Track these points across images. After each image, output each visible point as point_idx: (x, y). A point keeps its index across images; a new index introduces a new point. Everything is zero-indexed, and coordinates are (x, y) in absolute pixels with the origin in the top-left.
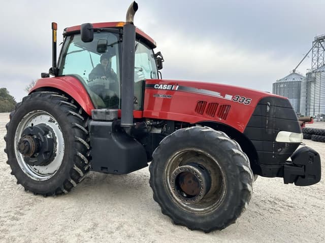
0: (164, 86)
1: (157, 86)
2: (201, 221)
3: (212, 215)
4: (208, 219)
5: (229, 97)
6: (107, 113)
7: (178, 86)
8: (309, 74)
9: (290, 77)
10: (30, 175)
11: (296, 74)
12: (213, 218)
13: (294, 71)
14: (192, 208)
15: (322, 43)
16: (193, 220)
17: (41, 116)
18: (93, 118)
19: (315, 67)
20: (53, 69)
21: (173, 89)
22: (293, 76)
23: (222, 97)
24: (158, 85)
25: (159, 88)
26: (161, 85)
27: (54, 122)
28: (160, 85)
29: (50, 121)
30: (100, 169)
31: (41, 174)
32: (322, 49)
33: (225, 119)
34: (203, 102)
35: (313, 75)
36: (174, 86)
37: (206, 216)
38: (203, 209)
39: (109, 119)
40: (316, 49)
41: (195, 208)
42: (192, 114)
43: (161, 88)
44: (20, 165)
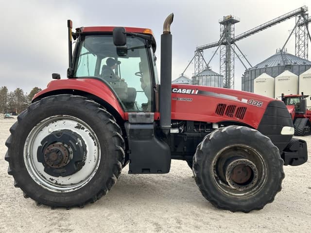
0: (183, 90)
1: (175, 90)
2: (244, 204)
3: (253, 198)
4: (250, 202)
5: (245, 101)
6: (148, 116)
7: (197, 91)
8: (194, 78)
9: (180, 79)
10: (46, 186)
11: (184, 77)
12: (255, 201)
13: (182, 74)
14: (233, 194)
15: (201, 53)
16: (236, 204)
17: (64, 121)
18: (130, 121)
19: (197, 71)
20: (70, 70)
21: (192, 93)
22: (182, 79)
23: (239, 101)
24: (177, 89)
25: (178, 92)
26: (180, 90)
27: (83, 128)
28: (178, 89)
29: (78, 127)
30: (141, 171)
31: (60, 184)
32: (201, 57)
33: (242, 119)
34: (222, 105)
35: (197, 78)
36: (193, 91)
37: (249, 199)
38: (243, 194)
39: (149, 122)
40: (197, 57)
41: (236, 193)
42: (213, 115)
43: (180, 92)
44: (32, 176)
